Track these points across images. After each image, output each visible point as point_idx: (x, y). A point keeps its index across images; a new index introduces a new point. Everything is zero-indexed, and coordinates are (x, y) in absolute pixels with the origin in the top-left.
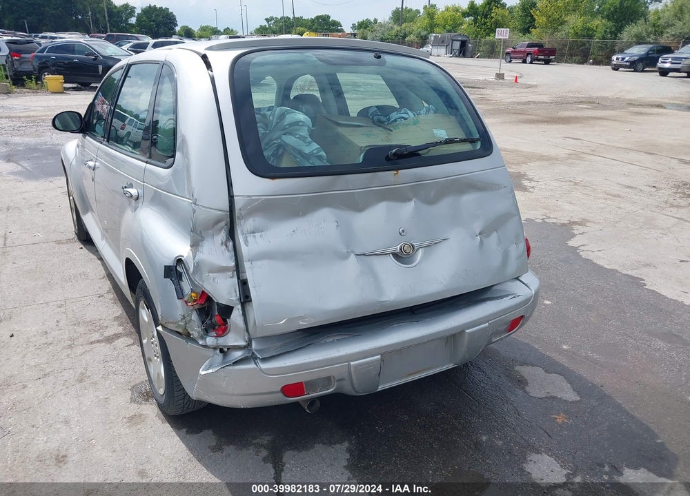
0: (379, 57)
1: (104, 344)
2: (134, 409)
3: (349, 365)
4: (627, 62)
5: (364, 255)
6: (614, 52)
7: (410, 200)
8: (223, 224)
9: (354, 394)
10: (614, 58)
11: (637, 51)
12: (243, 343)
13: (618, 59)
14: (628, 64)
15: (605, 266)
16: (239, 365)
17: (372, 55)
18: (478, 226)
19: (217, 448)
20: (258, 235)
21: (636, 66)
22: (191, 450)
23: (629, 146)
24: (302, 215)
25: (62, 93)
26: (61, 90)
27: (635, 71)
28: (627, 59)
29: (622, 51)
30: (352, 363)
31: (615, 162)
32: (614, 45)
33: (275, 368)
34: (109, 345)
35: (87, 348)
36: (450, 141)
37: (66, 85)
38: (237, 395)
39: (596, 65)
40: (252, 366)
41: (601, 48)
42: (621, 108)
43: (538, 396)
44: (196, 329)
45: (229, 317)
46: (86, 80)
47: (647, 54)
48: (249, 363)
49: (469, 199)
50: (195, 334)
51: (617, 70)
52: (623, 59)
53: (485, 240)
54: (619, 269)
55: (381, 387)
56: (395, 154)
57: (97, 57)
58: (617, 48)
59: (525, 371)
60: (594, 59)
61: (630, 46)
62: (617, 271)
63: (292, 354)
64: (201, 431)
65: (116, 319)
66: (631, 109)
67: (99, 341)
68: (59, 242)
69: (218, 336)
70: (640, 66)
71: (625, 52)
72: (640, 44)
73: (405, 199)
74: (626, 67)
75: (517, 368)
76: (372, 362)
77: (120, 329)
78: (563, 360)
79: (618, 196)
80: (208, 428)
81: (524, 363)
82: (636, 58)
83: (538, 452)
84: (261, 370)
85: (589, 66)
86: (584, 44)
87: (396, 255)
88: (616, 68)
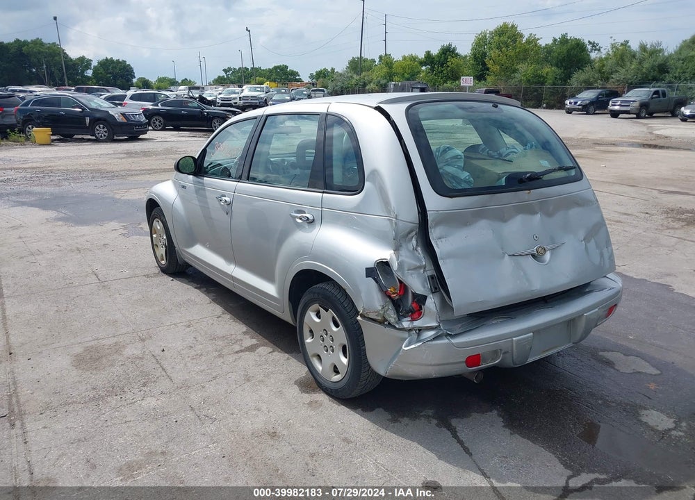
0: (497, 107)
1: (247, 353)
2: (307, 397)
3: (512, 340)
4: (579, 105)
5: (513, 255)
6: (565, 98)
7: (538, 213)
8: (414, 233)
9: (512, 366)
10: (567, 102)
11: (588, 95)
12: (435, 324)
13: (570, 103)
14: (580, 107)
15: (635, 277)
16: (437, 340)
17: (491, 105)
18: (582, 235)
19: (394, 420)
20: (442, 239)
21: (587, 109)
22: (374, 422)
23: (610, 180)
24: (470, 225)
25: (50, 145)
26: (49, 142)
27: (588, 114)
28: (579, 103)
29: (573, 96)
30: (514, 339)
31: (605, 194)
32: (564, 90)
33: (463, 342)
34: (253, 353)
35: (236, 356)
36: (554, 170)
37: (53, 137)
38: (434, 365)
39: (550, 109)
40: (445, 341)
41: (553, 94)
42: (589, 147)
43: (628, 372)
44: (392, 316)
45: (424, 304)
46: (66, 131)
47: (598, 97)
48: (443, 339)
49: (574, 212)
50: (392, 321)
51: (570, 113)
52: (576, 103)
53: (588, 244)
54: (647, 279)
55: (530, 360)
56: (528, 178)
57: (83, 109)
58: (568, 93)
59: (609, 355)
60: (547, 104)
61: (580, 91)
62: (646, 280)
63: (473, 332)
64: (374, 410)
65: (245, 333)
66: (598, 148)
67: (242, 351)
68: (148, 276)
69: (413, 320)
70: (592, 109)
71: (577, 96)
72: (589, 89)
73: (534, 213)
74: (579, 110)
75: (601, 353)
76: (528, 337)
77: (254, 341)
78: (634, 347)
79: (620, 222)
80: (379, 407)
81: (604, 350)
82: (588, 102)
83: (645, 409)
84: (453, 344)
85: (543, 110)
86: (536, 91)
87: (533, 256)
88: (569, 111)
